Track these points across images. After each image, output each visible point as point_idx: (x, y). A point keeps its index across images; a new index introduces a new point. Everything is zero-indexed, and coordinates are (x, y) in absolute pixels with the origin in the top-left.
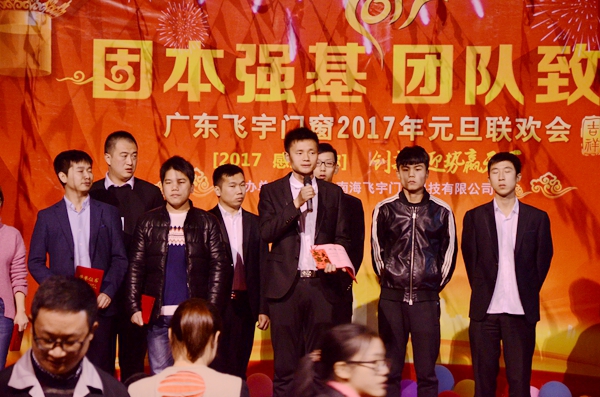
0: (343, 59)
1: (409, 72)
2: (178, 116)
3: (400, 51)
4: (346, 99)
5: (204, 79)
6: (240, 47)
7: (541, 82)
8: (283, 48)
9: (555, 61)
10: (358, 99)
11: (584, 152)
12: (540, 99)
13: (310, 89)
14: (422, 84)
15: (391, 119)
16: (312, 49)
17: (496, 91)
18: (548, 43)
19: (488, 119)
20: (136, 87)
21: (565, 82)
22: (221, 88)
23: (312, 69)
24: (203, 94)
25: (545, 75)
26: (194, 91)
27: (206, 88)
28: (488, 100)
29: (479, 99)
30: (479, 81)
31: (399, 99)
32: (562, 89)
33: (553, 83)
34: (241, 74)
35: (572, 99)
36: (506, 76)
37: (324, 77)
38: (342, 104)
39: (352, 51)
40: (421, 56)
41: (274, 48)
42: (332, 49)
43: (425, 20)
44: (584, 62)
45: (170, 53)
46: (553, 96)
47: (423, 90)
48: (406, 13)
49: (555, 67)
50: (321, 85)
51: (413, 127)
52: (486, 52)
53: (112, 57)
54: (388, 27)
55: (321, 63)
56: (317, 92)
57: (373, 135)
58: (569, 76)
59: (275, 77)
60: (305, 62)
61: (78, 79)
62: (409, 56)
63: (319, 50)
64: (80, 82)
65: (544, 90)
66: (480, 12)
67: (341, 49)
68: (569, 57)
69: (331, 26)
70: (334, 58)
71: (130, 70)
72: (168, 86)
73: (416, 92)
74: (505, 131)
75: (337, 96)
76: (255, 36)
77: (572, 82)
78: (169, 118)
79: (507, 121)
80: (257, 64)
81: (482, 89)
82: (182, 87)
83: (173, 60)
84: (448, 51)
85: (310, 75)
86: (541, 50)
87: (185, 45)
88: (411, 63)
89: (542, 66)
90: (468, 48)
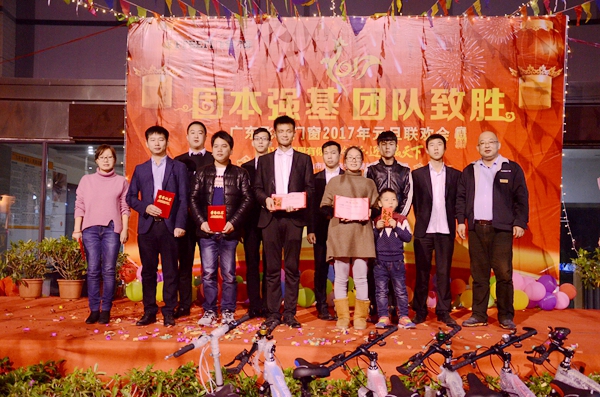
0: (325, 96)
1: (362, 102)
2: (237, 128)
3: (357, 92)
4: (328, 118)
5: (251, 108)
6: (270, 90)
7: (433, 108)
8: (293, 90)
9: (440, 97)
10: (334, 118)
11: (457, 146)
12: (433, 117)
13: (308, 112)
14: (369, 109)
15: (352, 129)
16: (309, 91)
17: (409, 113)
18: (437, 87)
19: (405, 128)
20: (214, 113)
21: (446, 108)
22: (260, 112)
23: (309, 102)
24: (250, 116)
25: (435, 105)
26: (246, 114)
27: (252, 112)
28: (405, 118)
29: (400, 117)
30: (400, 108)
31: (357, 117)
32: (444, 112)
33: (440, 109)
34: (271, 105)
35: (450, 117)
36: (415, 105)
37: (316, 106)
38: (326, 120)
39: (331, 92)
40: (368, 94)
41: (288, 90)
42: (320, 91)
43: (370, 75)
44: (456, 98)
45: (232, 94)
46: (439, 116)
47: (369, 113)
48: (359, 72)
49: (440, 101)
50: (314, 110)
51: (364, 133)
52: (403, 93)
53: (202, 97)
54: (351, 78)
55: (313, 98)
56: (312, 114)
57: (343, 137)
58: (448, 105)
59: (289, 106)
60: (305, 98)
61: (185, 109)
62: (362, 94)
63: (313, 92)
64: (186, 111)
65: (435, 113)
66: (400, 72)
67: (325, 91)
68: (448, 95)
69: (319, 78)
70: (320, 96)
71: (211, 104)
72: (231, 111)
73: (366, 114)
74: (414, 135)
75: (323, 117)
76: (277, 84)
77: (449, 108)
78: (232, 129)
79: (416, 130)
80: (279, 99)
81: (402, 112)
82: (239, 112)
83: (234, 98)
84: (383, 92)
85: (308, 105)
86: (433, 91)
87: (241, 90)
88: (363, 98)
89: (434, 100)
90: (394, 90)
